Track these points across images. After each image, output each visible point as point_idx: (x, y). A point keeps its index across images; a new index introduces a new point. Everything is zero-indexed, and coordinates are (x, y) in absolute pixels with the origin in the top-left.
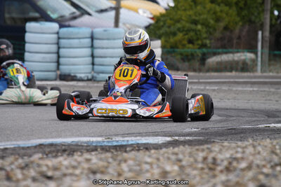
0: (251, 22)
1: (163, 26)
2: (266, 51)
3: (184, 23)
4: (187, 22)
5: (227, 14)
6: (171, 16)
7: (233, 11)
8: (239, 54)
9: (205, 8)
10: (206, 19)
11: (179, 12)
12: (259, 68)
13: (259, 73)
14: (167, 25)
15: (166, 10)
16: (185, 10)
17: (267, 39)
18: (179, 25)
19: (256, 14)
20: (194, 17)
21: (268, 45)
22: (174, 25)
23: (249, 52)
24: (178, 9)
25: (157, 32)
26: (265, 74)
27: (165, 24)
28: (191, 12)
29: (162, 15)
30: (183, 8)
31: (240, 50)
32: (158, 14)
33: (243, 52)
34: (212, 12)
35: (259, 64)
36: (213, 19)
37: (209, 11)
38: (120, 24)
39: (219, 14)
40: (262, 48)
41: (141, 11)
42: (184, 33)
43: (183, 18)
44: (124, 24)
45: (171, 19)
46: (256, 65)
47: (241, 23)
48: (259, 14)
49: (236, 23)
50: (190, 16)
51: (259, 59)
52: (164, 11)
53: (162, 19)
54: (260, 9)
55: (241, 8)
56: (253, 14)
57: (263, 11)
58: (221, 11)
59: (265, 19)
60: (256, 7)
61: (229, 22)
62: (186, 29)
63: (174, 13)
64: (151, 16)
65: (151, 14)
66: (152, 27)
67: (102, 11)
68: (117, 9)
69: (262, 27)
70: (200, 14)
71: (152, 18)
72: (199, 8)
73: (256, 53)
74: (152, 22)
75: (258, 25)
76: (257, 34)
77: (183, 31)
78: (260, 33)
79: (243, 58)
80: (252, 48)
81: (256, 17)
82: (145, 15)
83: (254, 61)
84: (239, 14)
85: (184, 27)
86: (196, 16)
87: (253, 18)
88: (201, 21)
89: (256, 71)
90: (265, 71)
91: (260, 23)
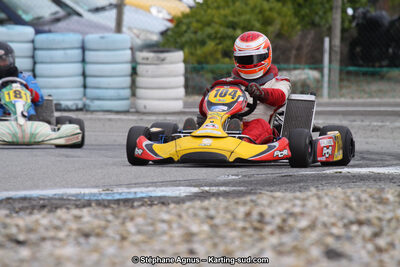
0: (313, 24)
1: (185, 32)
2: (336, 66)
3: (217, 27)
4: (221, 25)
5: (279, 13)
6: (198, 17)
7: (288, 9)
8: (297, 72)
9: (247, 4)
10: (249, 21)
11: (209, 11)
12: (325, 91)
13: (325, 99)
14: (192, 29)
15: (191, 8)
16: (218, 8)
17: (337, 49)
18: (209, 30)
19: (321, 13)
20: (231, 19)
21: (338, 57)
22: (202, 29)
23: (311, 69)
24: (208, 7)
25: (179, 40)
26: (334, 100)
27: (188, 28)
28: (227, 11)
29: (186, 16)
30: (215, 5)
31: (298, 66)
32: (179, 14)
33: (303, 69)
34: (257, 11)
35: (326, 85)
36: (258, 21)
37: (253, 10)
38: (124, 29)
39: (268, 13)
40: (330, 62)
41: (154, 11)
42: (218, 41)
43: (216, 19)
44: (130, 29)
45: (198, 21)
46: (322, 87)
47: (299, 27)
48: (325, 13)
49: (293, 27)
50: (226, 16)
51: (326, 78)
52: (188, 10)
53: (185, 21)
54: (327, 6)
55: (299, 5)
56: (317, 13)
57: (331, 9)
58: (271, 9)
59: (334, 20)
60: (322, 4)
61: (282, 25)
62: (219, 35)
63: (202, 12)
64: (169, 17)
65: (169, 14)
66: (170, 33)
67: (97, 10)
68: (119, 7)
69: (329, 32)
70: (240, 14)
71: (171, 21)
72: (238, 4)
73: (321, 70)
74: (170, 25)
75: (324, 29)
76: (322, 42)
77: (215, 38)
78: (327, 40)
79: (303, 77)
80: (315, 62)
81: (321, 18)
82: (161, 15)
83: (319, 82)
84: (296, 14)
85: (216, 33)
86: (234, 16)
87: (317, 19)
88: (242, 25)
89: (321, 96)
90: (334, 97)
91: (327, 26)
